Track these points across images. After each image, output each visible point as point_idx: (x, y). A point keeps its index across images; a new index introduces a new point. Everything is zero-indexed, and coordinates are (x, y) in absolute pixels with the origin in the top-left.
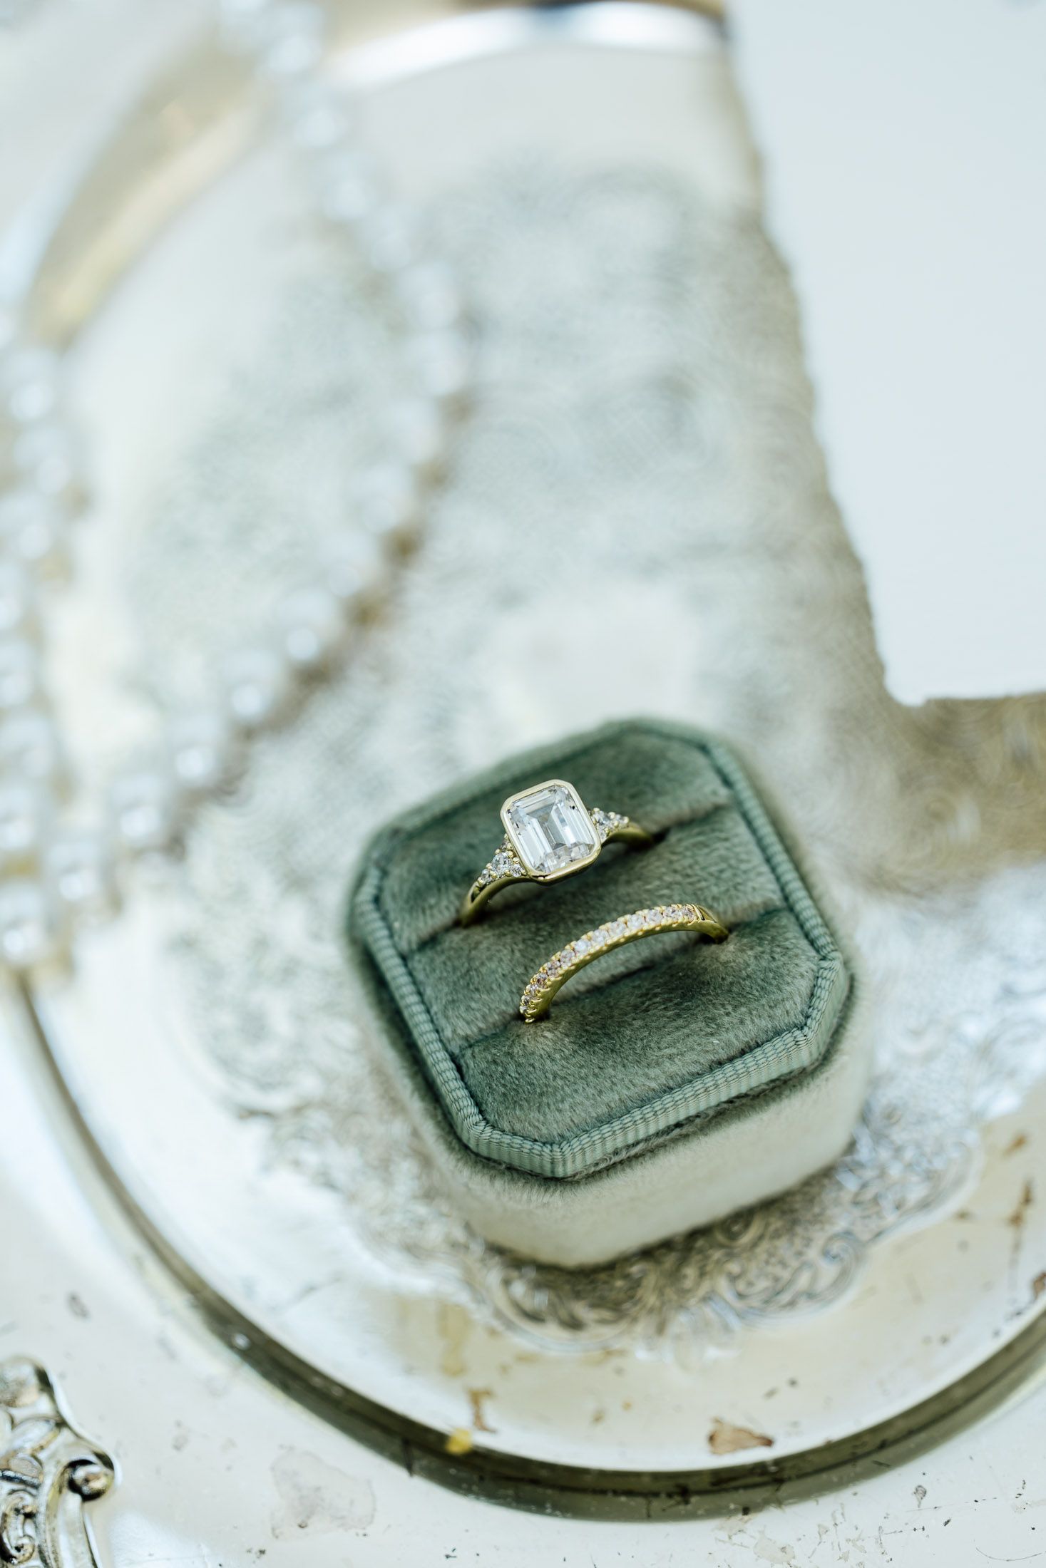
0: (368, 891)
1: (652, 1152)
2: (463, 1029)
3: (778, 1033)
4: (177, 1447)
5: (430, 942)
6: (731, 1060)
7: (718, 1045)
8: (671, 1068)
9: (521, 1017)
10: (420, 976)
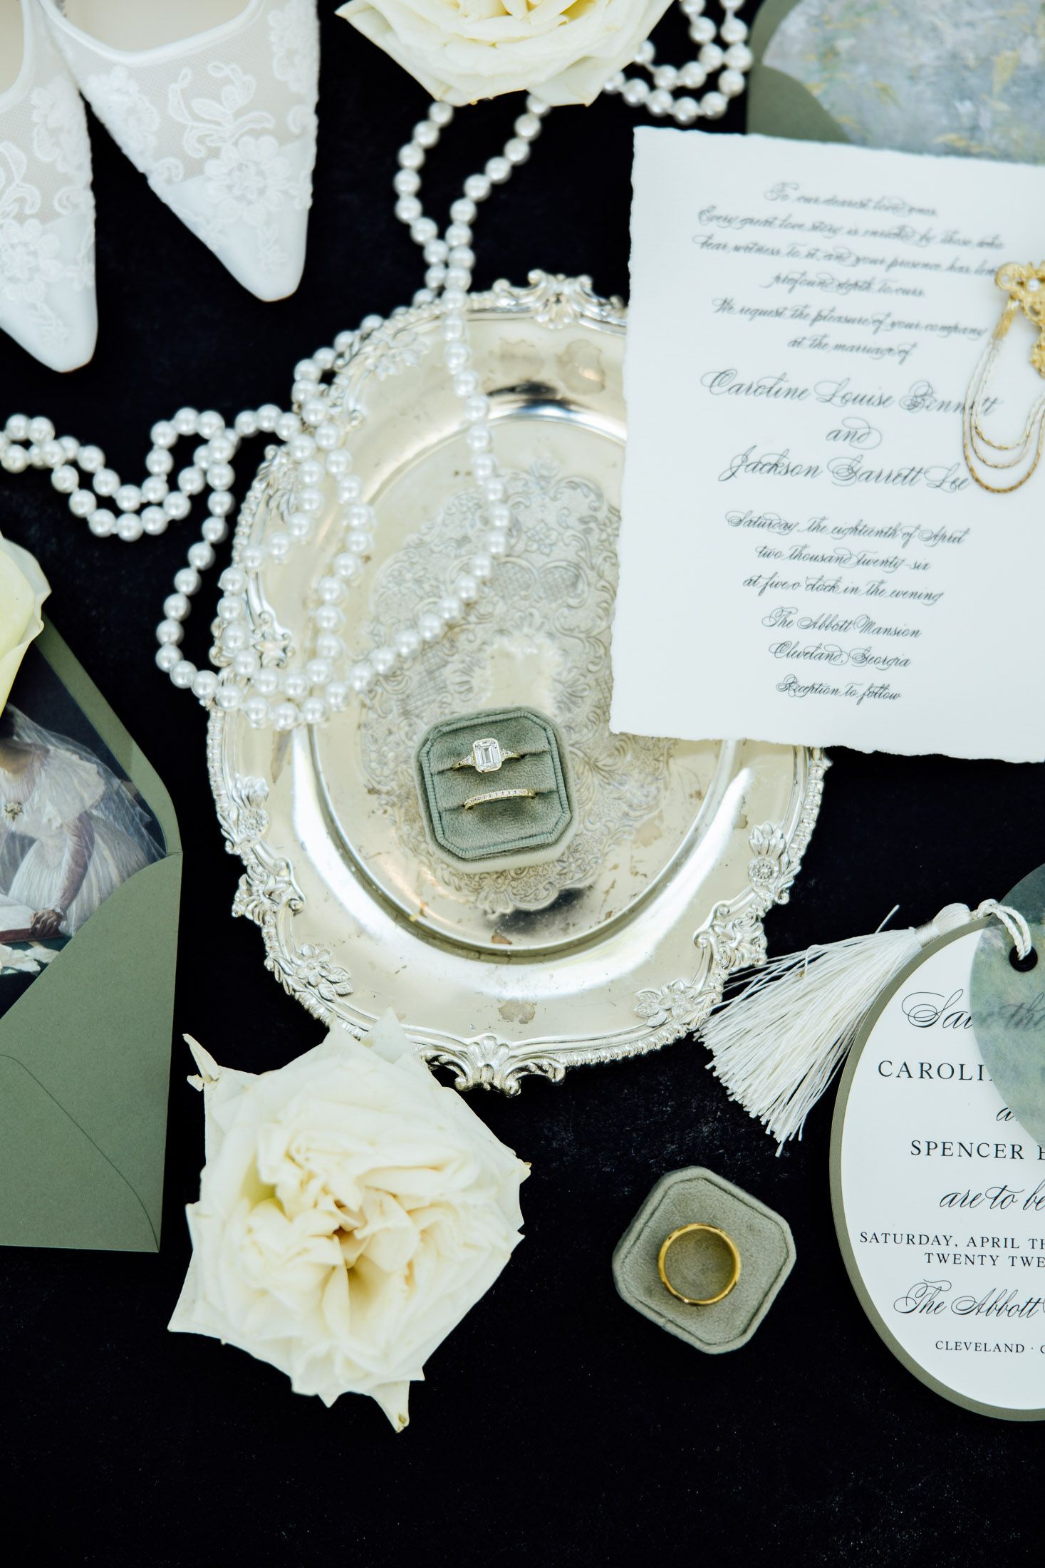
0: (426, 749)
1: (494, 857)
2: (445, 805)
3: (543, 833)
4: (325, 901)
5: (441, 773)
6: (526, 838)
7: (523, 833)
8: (506, 836)
9: (464, 806)
10: (435, 783)
